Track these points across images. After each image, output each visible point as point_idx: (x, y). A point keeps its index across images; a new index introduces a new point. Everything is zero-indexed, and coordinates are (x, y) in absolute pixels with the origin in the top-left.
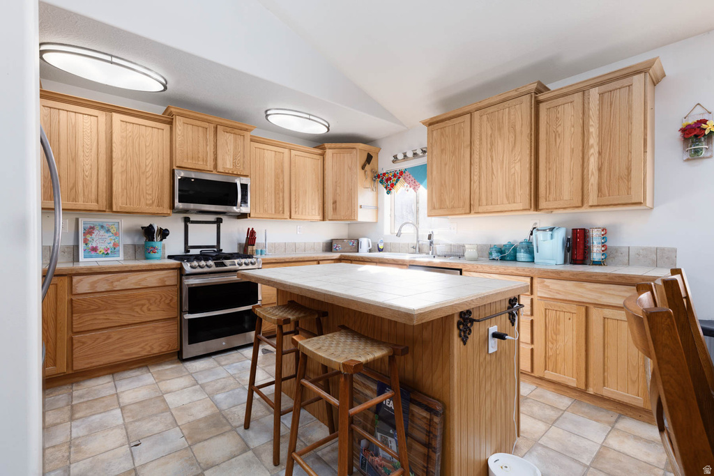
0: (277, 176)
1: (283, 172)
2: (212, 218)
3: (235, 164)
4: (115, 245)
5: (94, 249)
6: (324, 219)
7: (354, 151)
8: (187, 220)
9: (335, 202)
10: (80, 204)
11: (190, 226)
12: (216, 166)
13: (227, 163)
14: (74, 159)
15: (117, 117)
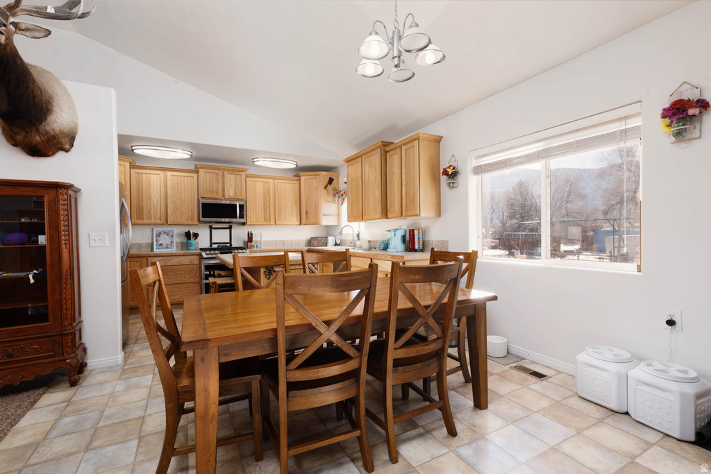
0: (265, 198)
1: (269, 194)
2: (226, 226)
3: (235, 193)
4: (172, 242)
5: (161, 245)
6: (300, 224)
7: (318, 177)
8: (211, 228)
9: (306, 212)
10: (153, 221)
11: (213, 230)
12: (224, 195)
13: (230, 193)
14: (149, 198)
15: (169, 173)
